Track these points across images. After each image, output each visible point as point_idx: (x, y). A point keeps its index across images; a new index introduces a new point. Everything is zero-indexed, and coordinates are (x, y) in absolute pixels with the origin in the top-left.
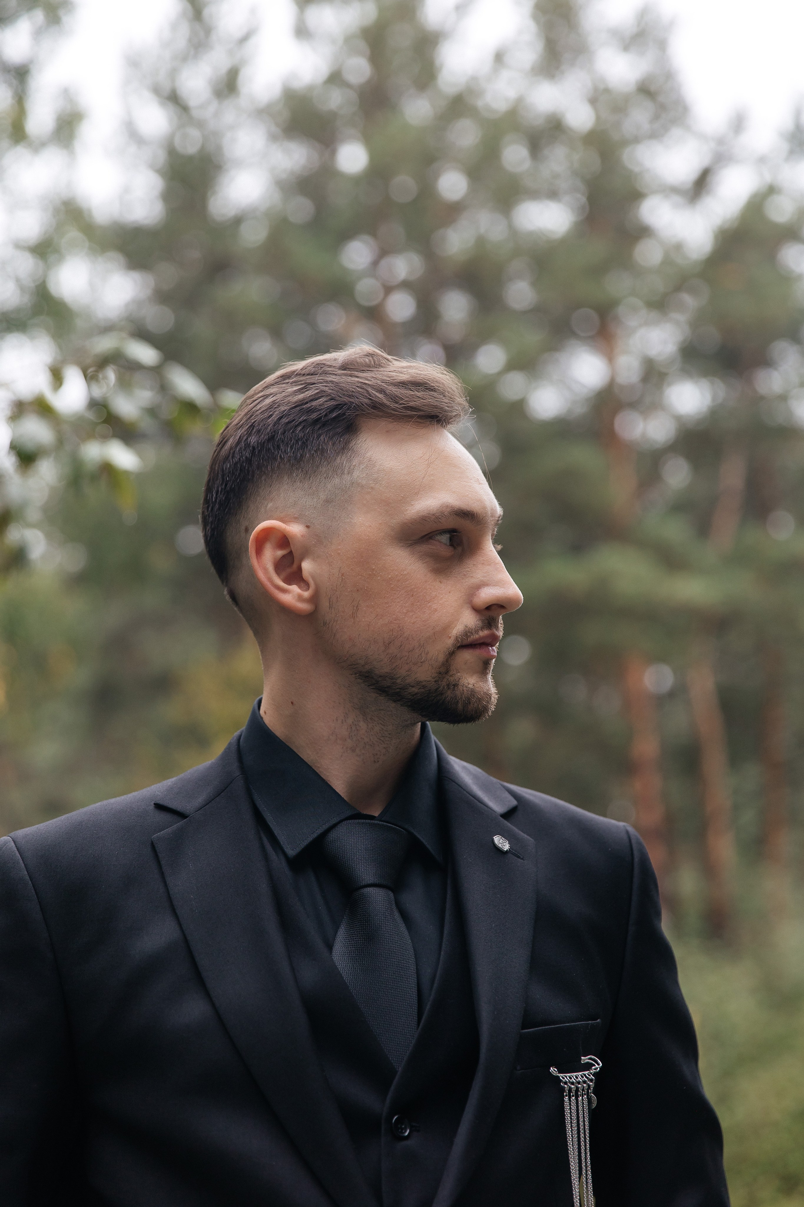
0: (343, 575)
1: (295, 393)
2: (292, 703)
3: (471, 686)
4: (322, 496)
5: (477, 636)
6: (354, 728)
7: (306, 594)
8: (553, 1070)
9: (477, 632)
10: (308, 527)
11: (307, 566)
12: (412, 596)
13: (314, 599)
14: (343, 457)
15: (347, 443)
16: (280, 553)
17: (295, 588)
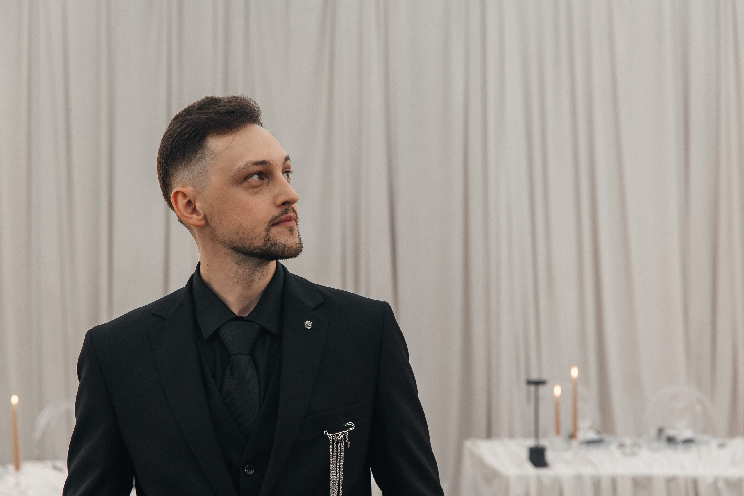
0: (212, 206)
1: (179, 127)
2: (207, 265)
3: (283, 243)
4: (196, 172)
5: (280, 219)
6: (236, 272)
7: (200, 218)
8: (326, 433)
9: (279, 217)
10: (194, 187)
11: (198, 205)
12: (243, 208)
13: (205, 218)
14: (201, 152)
15: (202, 144)
16: (185, 201)
17: (195, 216)
